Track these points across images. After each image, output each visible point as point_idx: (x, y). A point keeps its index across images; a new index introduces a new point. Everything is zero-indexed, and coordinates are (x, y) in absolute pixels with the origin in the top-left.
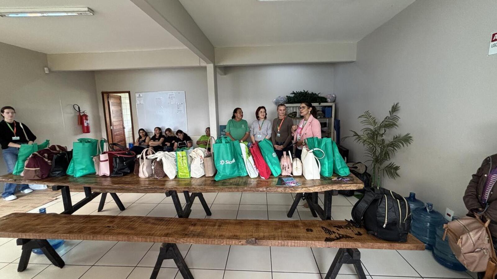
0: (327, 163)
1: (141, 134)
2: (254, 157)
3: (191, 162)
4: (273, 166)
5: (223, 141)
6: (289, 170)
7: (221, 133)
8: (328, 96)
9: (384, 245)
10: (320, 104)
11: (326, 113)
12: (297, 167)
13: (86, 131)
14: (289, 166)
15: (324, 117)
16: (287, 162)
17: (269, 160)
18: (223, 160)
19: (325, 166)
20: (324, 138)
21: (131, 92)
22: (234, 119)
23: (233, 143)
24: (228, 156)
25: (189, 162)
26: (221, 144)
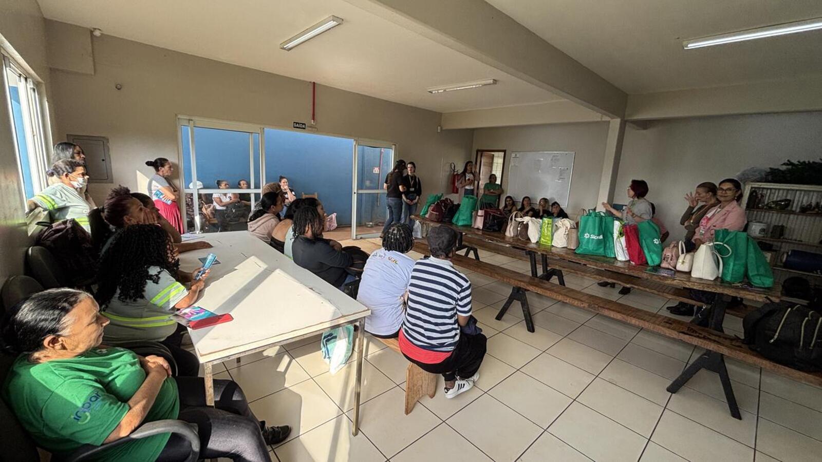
1: (507, 203)
2: (628, 239)
3: (555, 231)
4: (651, 254)
9: (764, 362)
12: (684, 262)
13: (455, 192)
14: (674, 258)
16: (672, 254)
17: (646, 244)
18: (588, 233)
21: (507, 151)
24: (594, 230)
25: (554, 231)
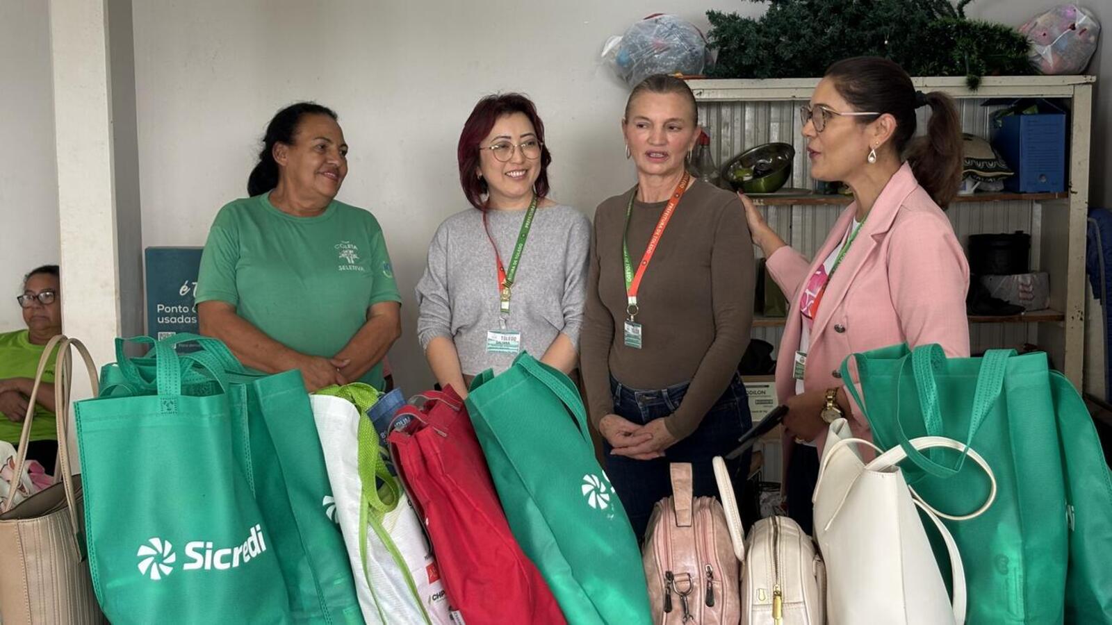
0: (1014, 556)
2: (432, 509)
4: (589, 587)
5: (168, 378)
6: (714, 613)
7: (153, 315)
8: (1039, 21)
10: (973, 84)
11: (1023, 162)
12: (777, 594)
14: (717, 586)
15: (1012, 187)
16: (702, 556)
17: (553, 531)
18: (164, 535)
19: (998, 577)
20: (990, 355)
22: (264, 197)
23: (253, 395)
24: (203, 499)
26: (149, 399)
